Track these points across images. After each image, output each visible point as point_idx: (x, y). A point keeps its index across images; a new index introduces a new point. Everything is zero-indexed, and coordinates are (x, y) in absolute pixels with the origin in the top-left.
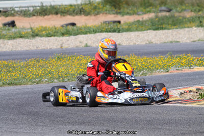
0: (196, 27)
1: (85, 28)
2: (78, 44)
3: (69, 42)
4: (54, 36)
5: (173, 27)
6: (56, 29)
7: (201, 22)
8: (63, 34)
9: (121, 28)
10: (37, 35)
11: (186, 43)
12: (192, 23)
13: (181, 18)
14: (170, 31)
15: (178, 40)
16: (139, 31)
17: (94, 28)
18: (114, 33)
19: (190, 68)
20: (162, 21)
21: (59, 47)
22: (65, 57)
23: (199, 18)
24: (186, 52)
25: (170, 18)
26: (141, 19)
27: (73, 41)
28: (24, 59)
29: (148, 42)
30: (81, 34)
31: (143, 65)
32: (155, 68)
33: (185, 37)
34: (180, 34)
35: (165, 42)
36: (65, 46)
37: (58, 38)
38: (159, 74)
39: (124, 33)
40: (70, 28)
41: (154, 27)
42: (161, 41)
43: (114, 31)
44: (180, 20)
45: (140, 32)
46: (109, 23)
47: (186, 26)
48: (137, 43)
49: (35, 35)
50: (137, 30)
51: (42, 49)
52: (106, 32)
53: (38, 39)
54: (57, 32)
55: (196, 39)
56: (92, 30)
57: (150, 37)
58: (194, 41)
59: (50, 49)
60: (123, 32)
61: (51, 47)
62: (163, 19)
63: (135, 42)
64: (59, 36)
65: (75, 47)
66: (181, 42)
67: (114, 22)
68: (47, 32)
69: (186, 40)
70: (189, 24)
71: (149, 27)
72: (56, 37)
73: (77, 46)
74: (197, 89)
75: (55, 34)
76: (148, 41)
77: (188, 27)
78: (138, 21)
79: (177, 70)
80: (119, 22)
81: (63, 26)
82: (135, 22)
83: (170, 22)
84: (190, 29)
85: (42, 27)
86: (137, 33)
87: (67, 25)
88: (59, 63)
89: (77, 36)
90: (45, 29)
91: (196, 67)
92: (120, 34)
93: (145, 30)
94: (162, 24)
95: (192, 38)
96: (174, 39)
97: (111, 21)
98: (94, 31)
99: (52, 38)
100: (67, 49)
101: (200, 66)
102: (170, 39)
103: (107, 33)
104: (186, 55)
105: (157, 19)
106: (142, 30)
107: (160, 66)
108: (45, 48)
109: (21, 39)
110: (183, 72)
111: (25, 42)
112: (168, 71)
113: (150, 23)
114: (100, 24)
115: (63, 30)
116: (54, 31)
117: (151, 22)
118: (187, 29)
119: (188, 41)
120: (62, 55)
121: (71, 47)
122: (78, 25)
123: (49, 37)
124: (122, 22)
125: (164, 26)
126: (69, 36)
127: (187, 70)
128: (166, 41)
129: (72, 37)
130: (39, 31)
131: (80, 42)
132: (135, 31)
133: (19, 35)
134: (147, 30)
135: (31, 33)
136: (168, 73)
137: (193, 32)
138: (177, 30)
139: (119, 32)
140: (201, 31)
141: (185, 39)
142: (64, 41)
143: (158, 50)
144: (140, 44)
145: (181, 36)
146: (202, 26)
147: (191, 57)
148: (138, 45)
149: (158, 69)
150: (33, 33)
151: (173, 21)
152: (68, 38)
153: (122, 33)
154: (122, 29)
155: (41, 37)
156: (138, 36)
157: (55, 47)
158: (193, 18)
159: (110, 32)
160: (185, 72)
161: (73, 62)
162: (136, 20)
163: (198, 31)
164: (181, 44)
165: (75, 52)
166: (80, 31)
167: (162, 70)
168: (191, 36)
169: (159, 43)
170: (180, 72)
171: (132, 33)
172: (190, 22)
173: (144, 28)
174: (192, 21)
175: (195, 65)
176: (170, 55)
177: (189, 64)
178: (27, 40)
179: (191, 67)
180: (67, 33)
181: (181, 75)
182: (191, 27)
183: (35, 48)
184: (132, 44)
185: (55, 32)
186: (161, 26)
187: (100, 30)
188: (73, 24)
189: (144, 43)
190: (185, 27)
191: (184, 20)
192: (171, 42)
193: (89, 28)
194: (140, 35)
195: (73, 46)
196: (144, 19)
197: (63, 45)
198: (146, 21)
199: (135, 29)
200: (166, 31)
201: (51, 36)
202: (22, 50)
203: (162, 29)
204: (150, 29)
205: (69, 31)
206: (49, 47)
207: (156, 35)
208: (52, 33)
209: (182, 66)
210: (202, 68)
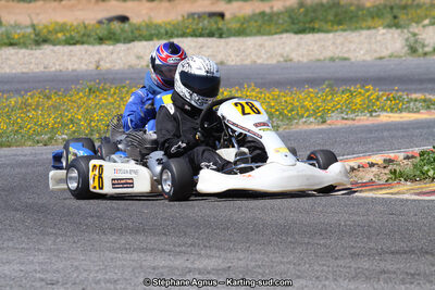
0: (384, 28)
1: (148, 26)
2: (132, 61)
3: (114, 56)
4: (83, 43)
5: (336, 27)
6: (85, 27)
7: (395, 17)
8: (101, 40)
9: (225, 29)
10: (45, 41)
11: (364, 61)
12: (376, 19)
13: (353, 8)
14: (331, 35)
15: (346, 56)
16: (263, 34)
17: (169, 27)
18: (209, 40)
19: (371, 115)
20: (313, 15)
21: (92, 67)
22: (104, 89)
23: (392, 8)
24: (364, 81)
25: (330, 8)
26: (268, 10)
27: (122, 54)
28: (17, 92)
29: (282, 59)
30: (140, 40)
31: (271, 107)
32: (297, 114)
33: (361, 49)
34: (351, 42)
35: (319, 60)
36: (105, 66)
37: (90, 48)
38: (305, 128)
39: (232, 39)
40: (116, 26)
41: (295, 27)
42: (311, 58)
43: (211, 35)
44: (352, 12)
45: (265, 38)
46: (200, 16)
47: (364, 25)
48: (259, 61)
49: (41, 39)
50: (259, 32)
51: (56, 71)
52: (192, 36)
53: (47, 48)
54: (89, 36)
55: (385, 53)
56: (163, 31)
57: (287, 49)
58: (381, 58)
59: (73, 71)
60: (228, 37)
61: (76, 67)
62: (315, 11)
63: (254, 57)
64: (93, 44)
65: (126, 67)
66: (353, 60)
67: (212, 15)
68: (68, 35)
69: (364, 55)
70: (370, 23)
71: (285, 26)
72: (86, 46)
73: (130, 66)
74: (385, 161)
75: (85, 39)
76: (282, 56)
77: (369, 28)
78: (263, 14)
79: (343, 118)
80: (222, 15)
81: (100, 22)
82: (254, 15)
83: (331, 17)
84: (373, 31)
85: (57, 23)
86: (258, 40)
87: (110, 20)
88: (92, 101)
89: (131, 45)
90: (63, 28)
91: (385, 114)
92: (223, 40)
93: (276, 33)
94: (312, 21)
95: (376, 51)
96: (338, 53)
97: (204, 13)
98: (167, 33)
99: (78, 47)
100: (109, 71)
101: (392, 110)
102: (329, 54)
103: (195, 39)
104: (363, 87)
105: (302, 10)
106: (270, 34)
107: (308, 110)
108: (61, 68)
109: (10, 48)
110: (356, 123)
111: (20, 56)
112: (324, 122)
113: (286, 19)
114: (180, 18)
115: (102, 31)
116: (82, 33)
117: (290, 17)
118: (365, 33)
119: (368, 58)
120: (99, 83)
121: (117, 67)
122: (135, 20)
123: (70, 44)
124: (228, 16)
125: (317, 26)
126: (114, 44)
127: (364, 120)
128: (322, 58)
129: (121, 47)
130: (49, 32)
131: (138, 57)
132: (255, 35)
133: (6, 41)
134: (282, 32)
135: (33, 36)
136: (324, 126)
137: (379, 38)
138: (345, 34)
139: (221, 36)
140: (396, 36)
141: (362, 52)
142: (104, 54)
143: (304, 75)
144: (266, 62)
145: (353, 46)
146: (397, 26)
147: (373, 92)
148: (262, 64)
149: (302, 116)
150: (36, 35)
151: (336, 15)
152: (111, 47)
153: (227, 40)
154: (229, 30)
155: (54, 45)
156: (261, 46)
157: (84, 67)
158: (379, 9)
159: (201, 35)
160: (361, 123)
161: (122, 98)
162: (257, 11)
163: (389, 36)
164: (352, 63)
165: (126, 79)
166: (137, 33)
167: (312, 119)
168: (374, 46)
169: (305, 60)
170: (349, 123)
171: (248, 38)
172: (373, 18)
173: (273, 28)
174: (376, 14)
175: (383, 109)
176: (329, 86)
177: (368, 106)
178: (23, 51)
179: (374, 114)
180: (110, 39)
181: (351, 131)
182: (374, 28)
183: (42, 69)
184: (248, 62)
185: (84, 35)
186: (311, 26)
187: (180, 33)
188: (124, 19)
189: (274, 62)
190: (362, 28)
191: (360, 13)
192: (332, 59)
193: (157, 27)
194: (267, 44)
195: (122, 66)
196: (275, 9)
197: (102, 63)
198: (278, 14)
199: (254, 31)
200: (321, 35)
201: (74, 44)
202: (14, 71)
203: (313, 30)
204: (287, 31)
205: (114, 34)
206: (70, 68)
207: (299, 45)
208: (77, 37)
209: (354, 111)
210: (396, 115)
